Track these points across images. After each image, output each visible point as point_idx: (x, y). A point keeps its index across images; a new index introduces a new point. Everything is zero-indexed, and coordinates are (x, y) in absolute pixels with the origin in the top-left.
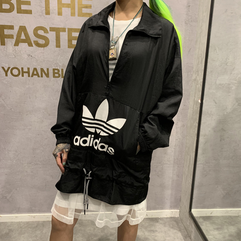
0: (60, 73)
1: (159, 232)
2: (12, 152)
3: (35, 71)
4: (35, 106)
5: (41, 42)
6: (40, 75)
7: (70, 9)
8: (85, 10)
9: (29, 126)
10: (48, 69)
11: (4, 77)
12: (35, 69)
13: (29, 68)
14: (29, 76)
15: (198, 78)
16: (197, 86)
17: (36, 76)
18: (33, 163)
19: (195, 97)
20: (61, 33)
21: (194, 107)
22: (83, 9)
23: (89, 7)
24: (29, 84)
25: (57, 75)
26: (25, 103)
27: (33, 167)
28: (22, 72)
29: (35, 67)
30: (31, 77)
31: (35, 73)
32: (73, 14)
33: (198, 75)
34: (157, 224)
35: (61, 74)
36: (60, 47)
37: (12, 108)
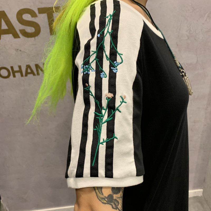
5: (30, 30)
6: (36, 73)
12: (28, 67)
13: (20, 66)
14: (22, 76)
17: (30, 75)
20: (55, 15)
24: (24, 85)
26: (23, 108)
28: (12, 72)
29: (28, 64)
30: (25, 76)
31: (29, 71)
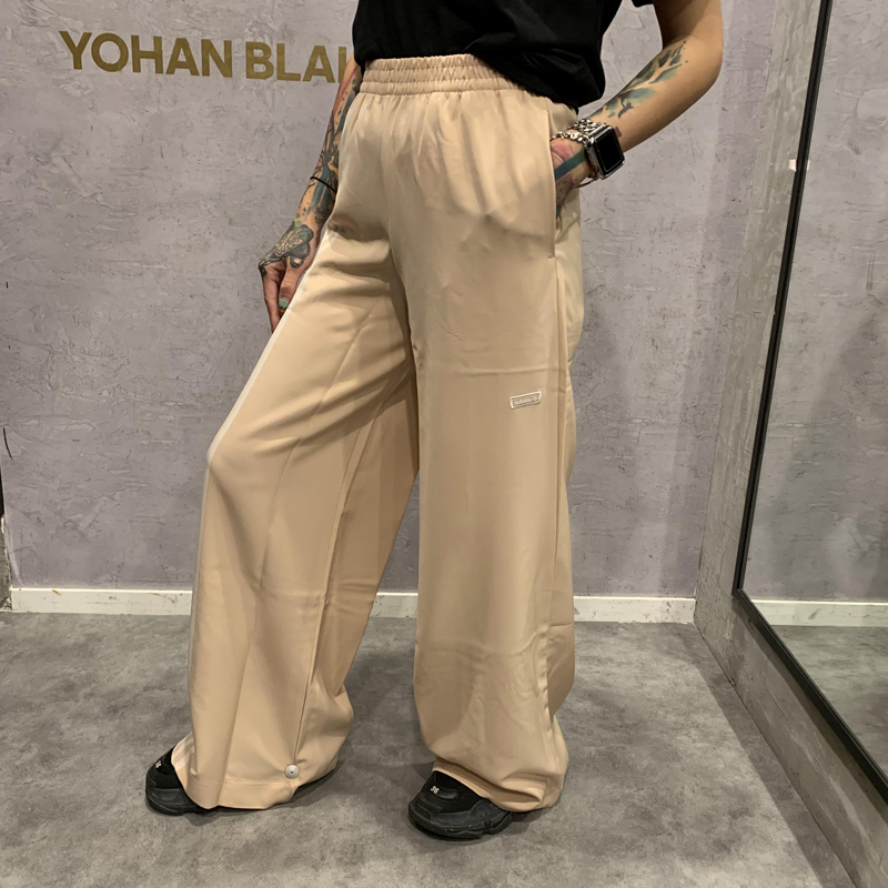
0: (273, 59)
1: (619, 664)
2: (98, 359)
3: (182, 52)
4: (181, 186)
6: (199, 67)
9: (159, 263)
10: (228, 45)
11: (69, 70)
12: (182, 44)
13: (160, 38)
14: (159, 70)
15: (790, 85)
16: (786, 114)
17: (183, 70)
18: (171, 404)
19: (774, 160)
21: (771, 199)
24: (159, 102)
25: (260, 68)
26: (143, 175)
27: (171, 418)
28: (133, 54)
29: (182, 36)
30: (167, 73)
31: (182, 59)
33: (790, 72)
34: (612, 640)
35: (275, 66)
37: (97, 190)
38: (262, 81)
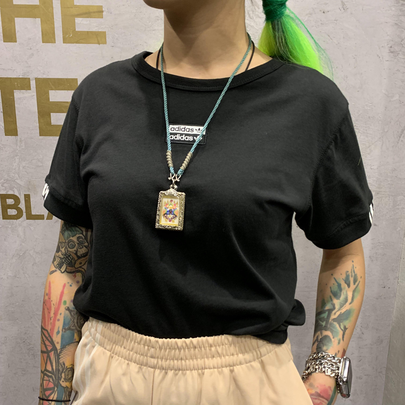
0: (22, 205)
7: (38, 20)
8: (83, 24)
20: (18, 94)
22: (78, 20)
23: (94, 12)
25: (12, 212)
32: (48, 37)
35: (24, 210)
36: (16, 134)
38: (15, 221)
